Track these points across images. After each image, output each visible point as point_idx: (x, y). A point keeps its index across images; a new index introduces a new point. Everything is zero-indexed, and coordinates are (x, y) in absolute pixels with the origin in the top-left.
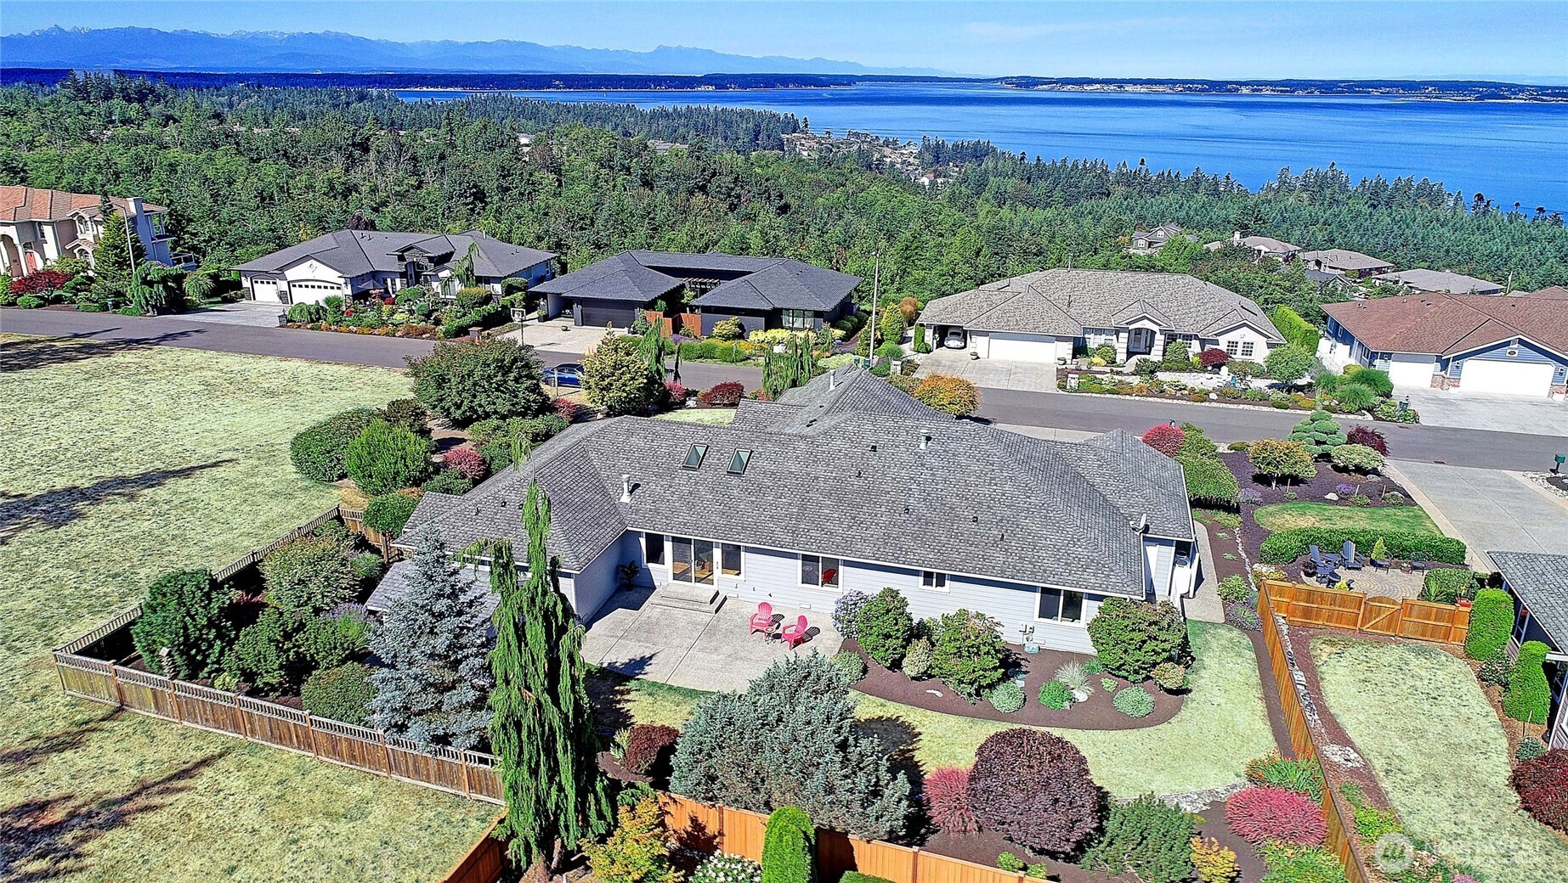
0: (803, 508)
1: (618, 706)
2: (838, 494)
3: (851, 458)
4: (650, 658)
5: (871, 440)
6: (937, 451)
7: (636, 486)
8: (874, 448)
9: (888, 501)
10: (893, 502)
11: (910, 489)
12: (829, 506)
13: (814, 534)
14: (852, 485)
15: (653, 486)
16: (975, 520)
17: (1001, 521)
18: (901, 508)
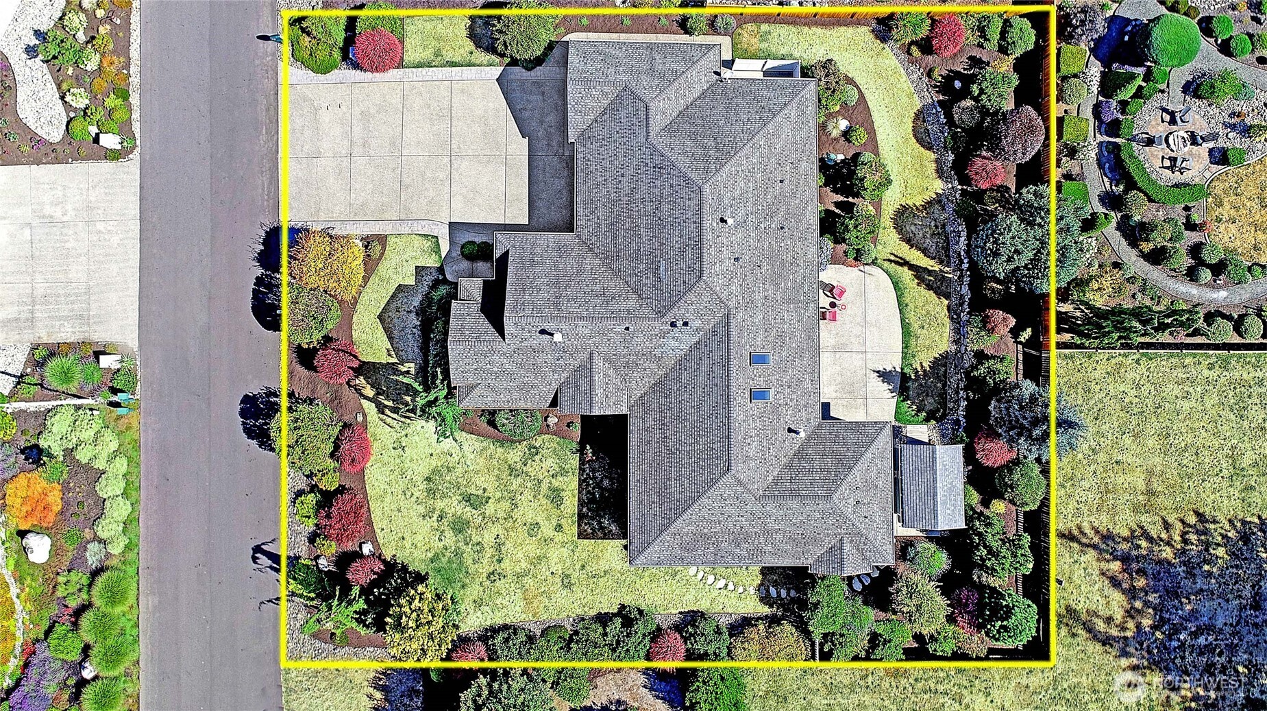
0: (789, 301)
1: (928, 369)
2: (776, 279)
3: (746, 276)
4: (878, 372)
5: (729, 264)
6: (731, 212)
7: (790, 430)
8: (737, 259)
9: (776, 242)
10: (776, 238)
11: (765, 228)
12: (785, 284)
13: (806, 289)
14: (768, 270)
15: (789, 419)
16: (781, 182)
17: (780, 164)
18: (780, 233)
